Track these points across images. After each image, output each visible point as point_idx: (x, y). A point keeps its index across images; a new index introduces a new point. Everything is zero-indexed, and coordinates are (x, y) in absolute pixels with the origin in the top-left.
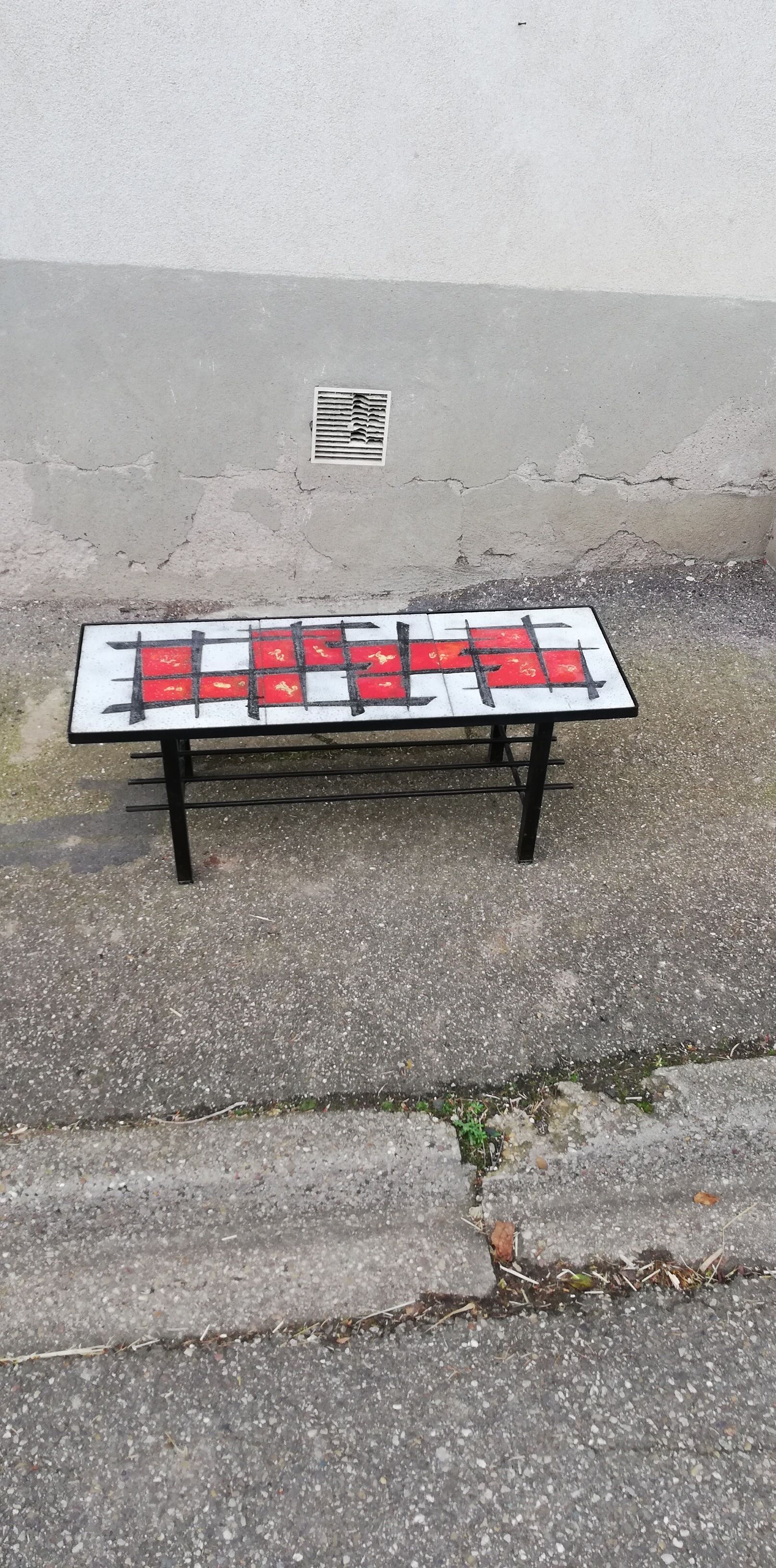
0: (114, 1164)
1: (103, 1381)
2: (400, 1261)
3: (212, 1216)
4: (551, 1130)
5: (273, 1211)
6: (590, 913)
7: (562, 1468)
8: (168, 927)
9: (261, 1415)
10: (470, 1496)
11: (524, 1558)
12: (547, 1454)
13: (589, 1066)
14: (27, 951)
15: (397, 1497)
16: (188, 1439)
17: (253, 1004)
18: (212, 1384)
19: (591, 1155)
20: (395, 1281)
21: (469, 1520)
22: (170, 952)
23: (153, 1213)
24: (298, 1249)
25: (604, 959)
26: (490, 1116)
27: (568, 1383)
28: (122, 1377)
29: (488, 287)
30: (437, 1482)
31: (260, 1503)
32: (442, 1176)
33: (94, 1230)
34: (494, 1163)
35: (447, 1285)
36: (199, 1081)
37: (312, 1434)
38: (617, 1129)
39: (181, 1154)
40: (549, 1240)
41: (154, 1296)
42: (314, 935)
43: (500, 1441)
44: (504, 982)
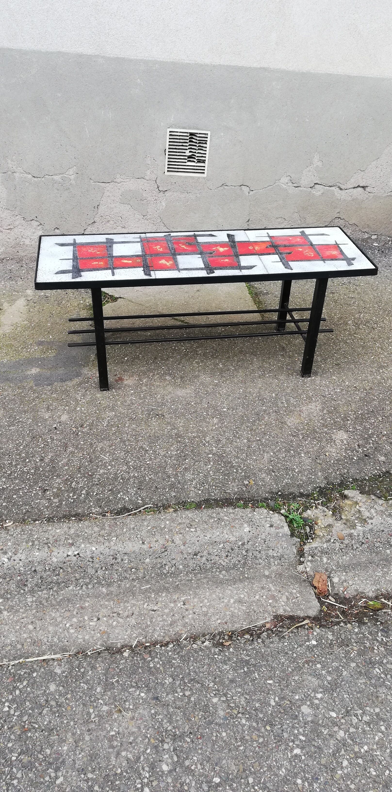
0: (70, 541)
1: (70, 673)
2: (257, 597)
3: (134, 573)
4: (343, 517)
5: (173, 569)
6: (349, 401)
7: (388, 714)
8: (95, 413)
9: (179, 690)
10: (330, 735)
11: (374, 773)
12: (377, 706)
13: (361, 481)
14: (9, 426)
15: (279, 739)
16: (131, 707)
17: (151, 452)
18: (143, 673)
19: (371, 530)
20: (256, 609)
21: (331, 750)
22: (97, 425)
23: (97, 571)
24: (191, 592)
25: (362, 424)
26: (304, 511)
27: (381, 663)
28: (82, 670)
29: (265, 69)
30: (305, 727)
31: (185, 745)
32: (279, 545)
33: (58, 584)
34: (310, 538)
35: (290, 610)
36: (121, 494)
37: (215, 700)
38: (385, 514)
39: (113, 534)
40: (350, 582)
41: (100, 622)
42: (184, 416)
43: (343, 700)
44: (303, 438)
